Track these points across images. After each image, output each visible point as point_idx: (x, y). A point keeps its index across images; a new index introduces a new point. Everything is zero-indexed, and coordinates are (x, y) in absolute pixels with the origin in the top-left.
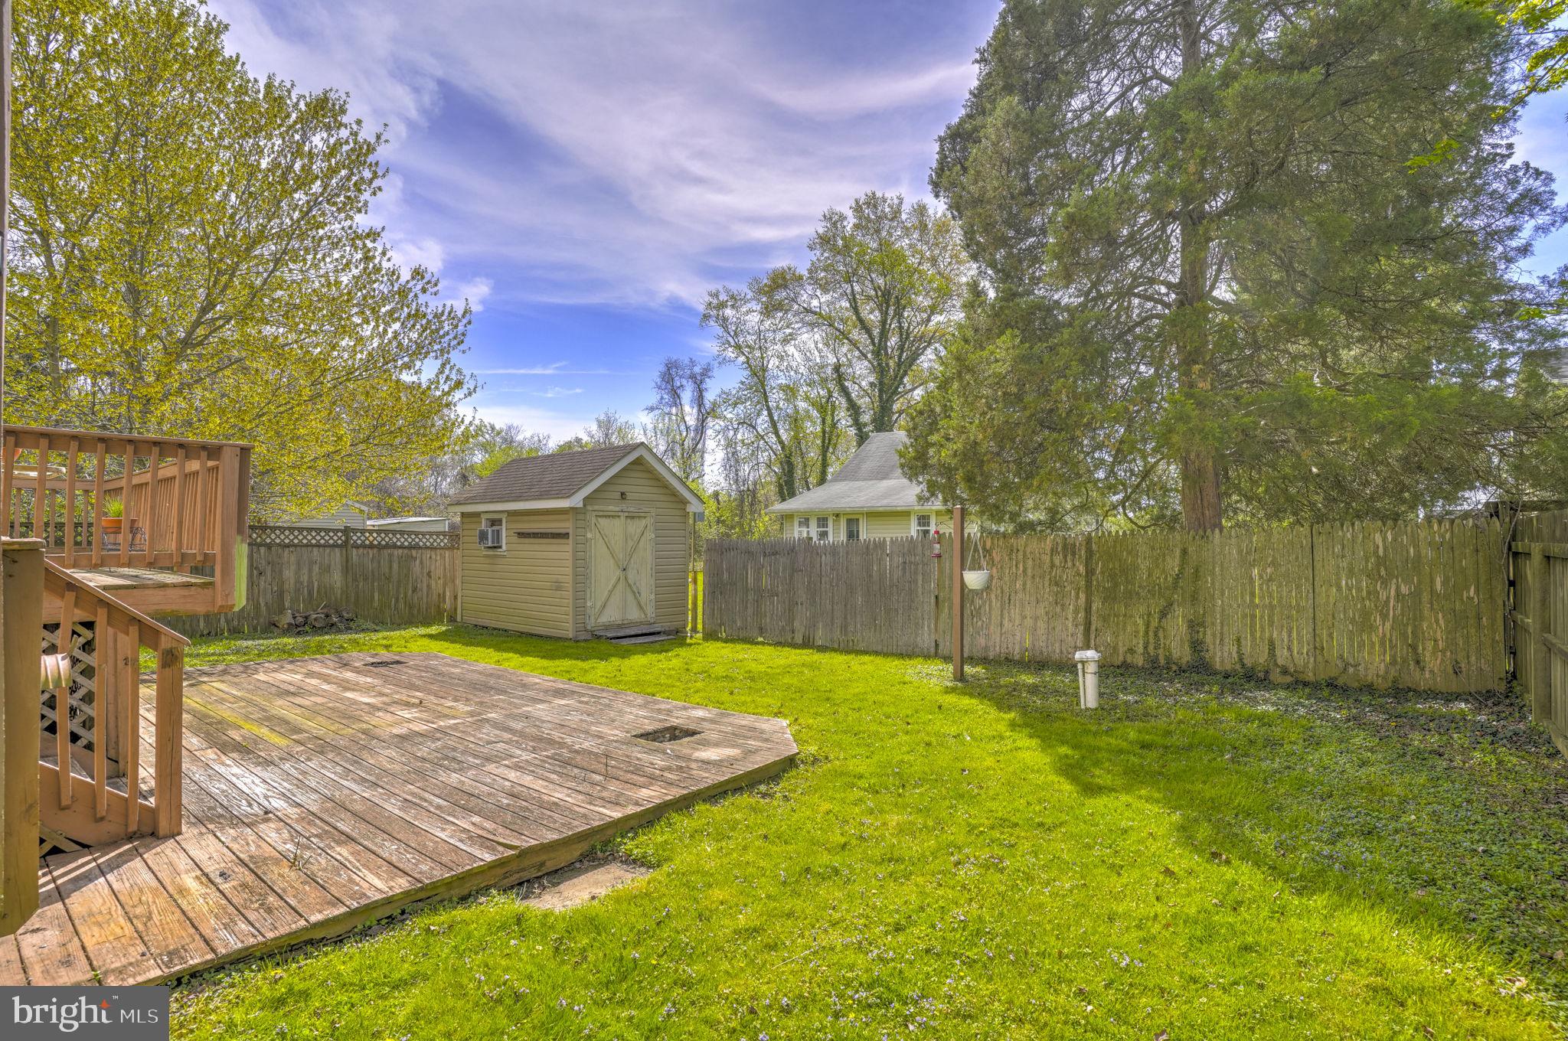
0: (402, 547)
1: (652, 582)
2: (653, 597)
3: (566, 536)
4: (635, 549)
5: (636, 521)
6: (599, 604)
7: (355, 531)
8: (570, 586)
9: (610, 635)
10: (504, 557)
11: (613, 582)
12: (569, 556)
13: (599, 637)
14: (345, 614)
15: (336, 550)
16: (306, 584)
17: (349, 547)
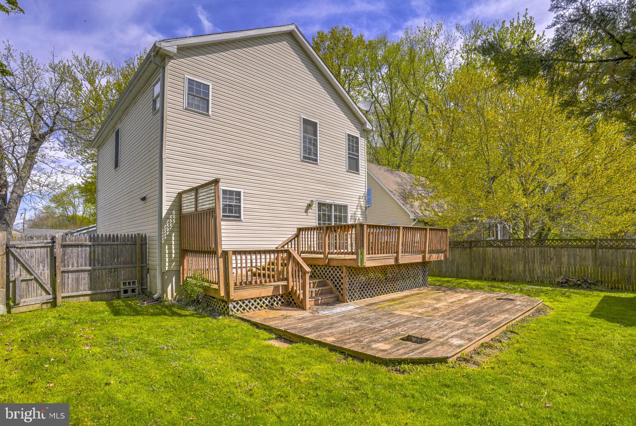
7: (601, 240)
14: (589, 281)
15: (590, 249)
16: (573, 265)
17: (597, 248)
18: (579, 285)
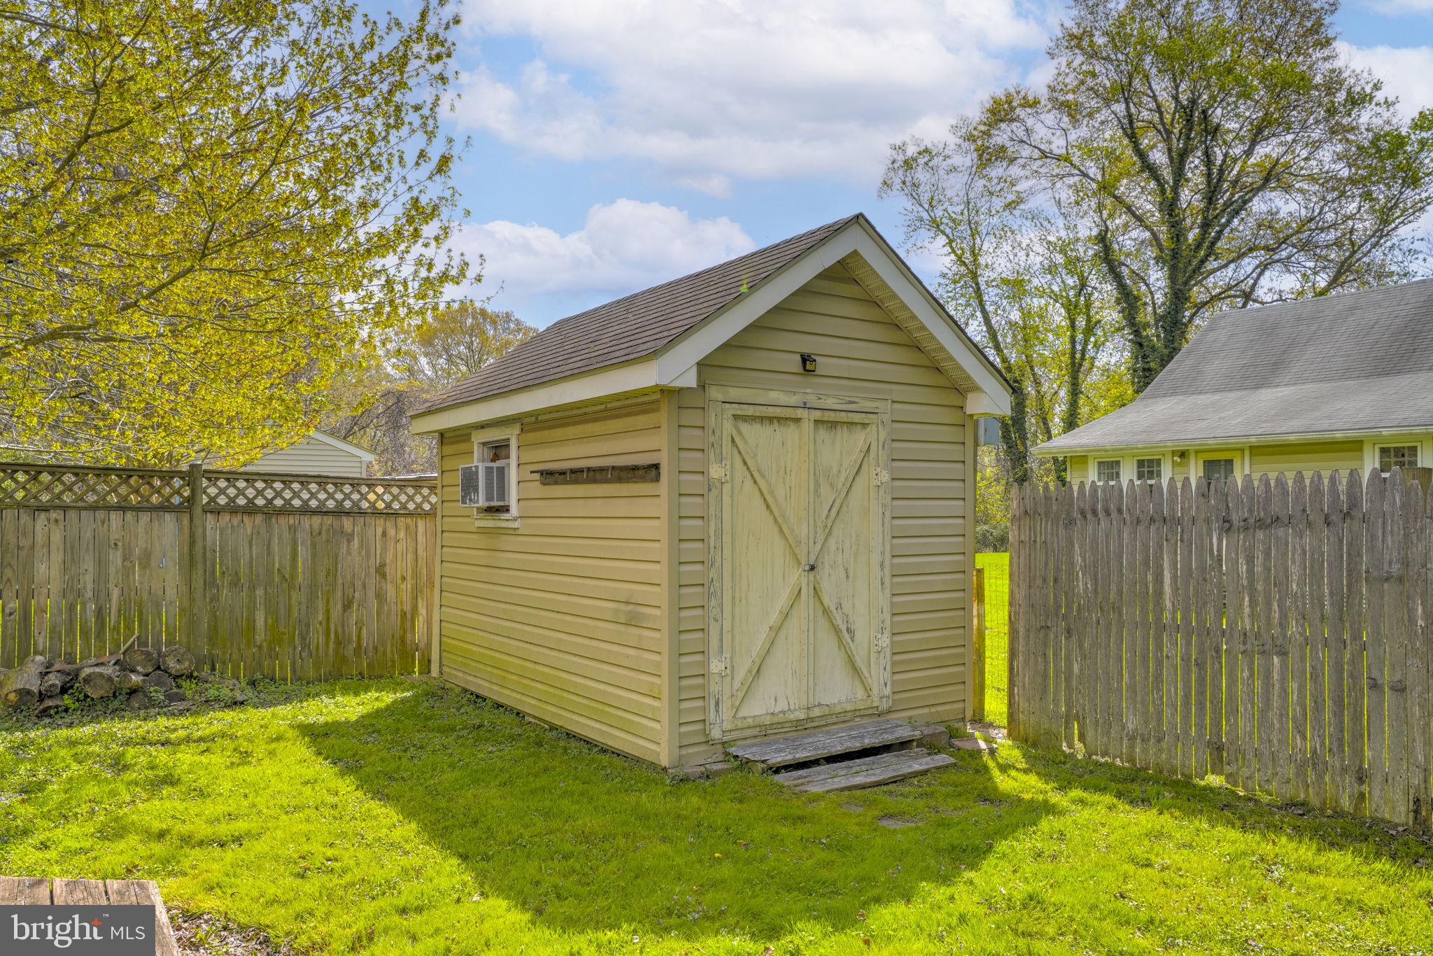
0: (321, 512)
1: (883, 600)
2: (885, 641)
3: (652, 471)
4: (838, 511)
5: (842, 435)
6: (744, 667)
7: (213, 476)
8: (660, 616)
9: (777, 758)
10: (514, 532)
11: (782, 600)
12: (658, 528)
13: (745, 765)
14: (172, 664)
15: (168, 516)
16: (89, 594)
17: (198, 511)
18: (133, 692)
